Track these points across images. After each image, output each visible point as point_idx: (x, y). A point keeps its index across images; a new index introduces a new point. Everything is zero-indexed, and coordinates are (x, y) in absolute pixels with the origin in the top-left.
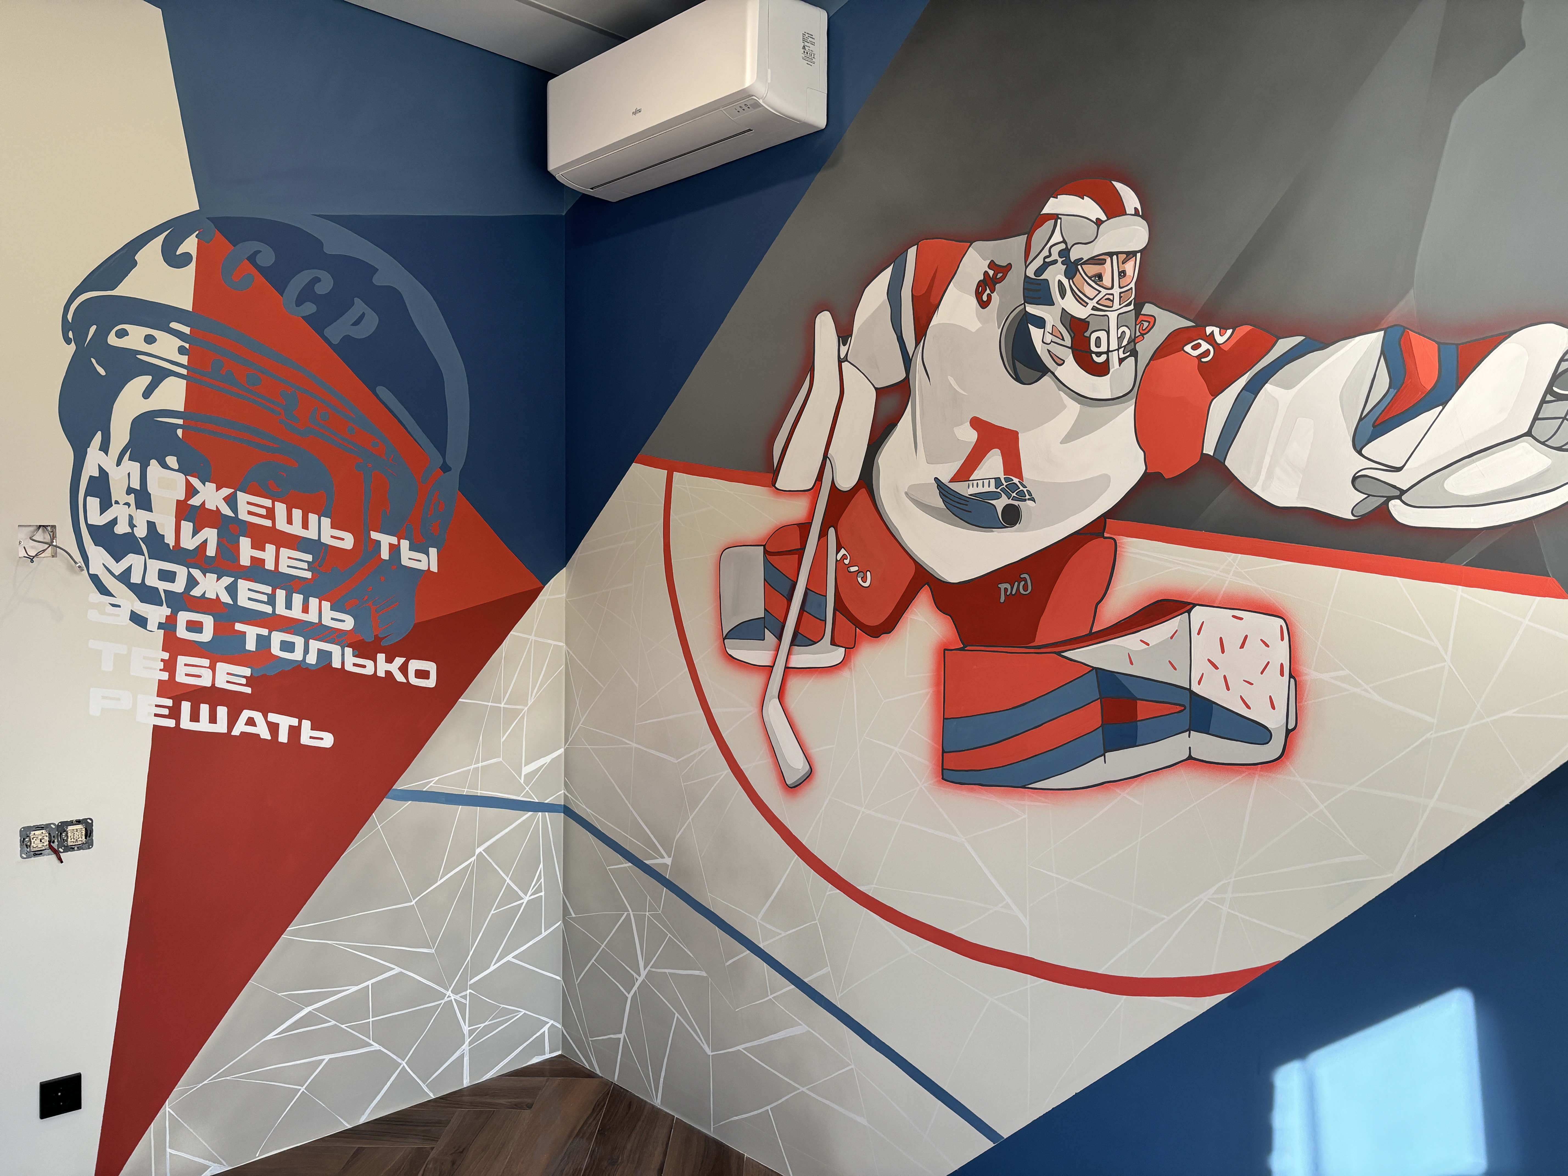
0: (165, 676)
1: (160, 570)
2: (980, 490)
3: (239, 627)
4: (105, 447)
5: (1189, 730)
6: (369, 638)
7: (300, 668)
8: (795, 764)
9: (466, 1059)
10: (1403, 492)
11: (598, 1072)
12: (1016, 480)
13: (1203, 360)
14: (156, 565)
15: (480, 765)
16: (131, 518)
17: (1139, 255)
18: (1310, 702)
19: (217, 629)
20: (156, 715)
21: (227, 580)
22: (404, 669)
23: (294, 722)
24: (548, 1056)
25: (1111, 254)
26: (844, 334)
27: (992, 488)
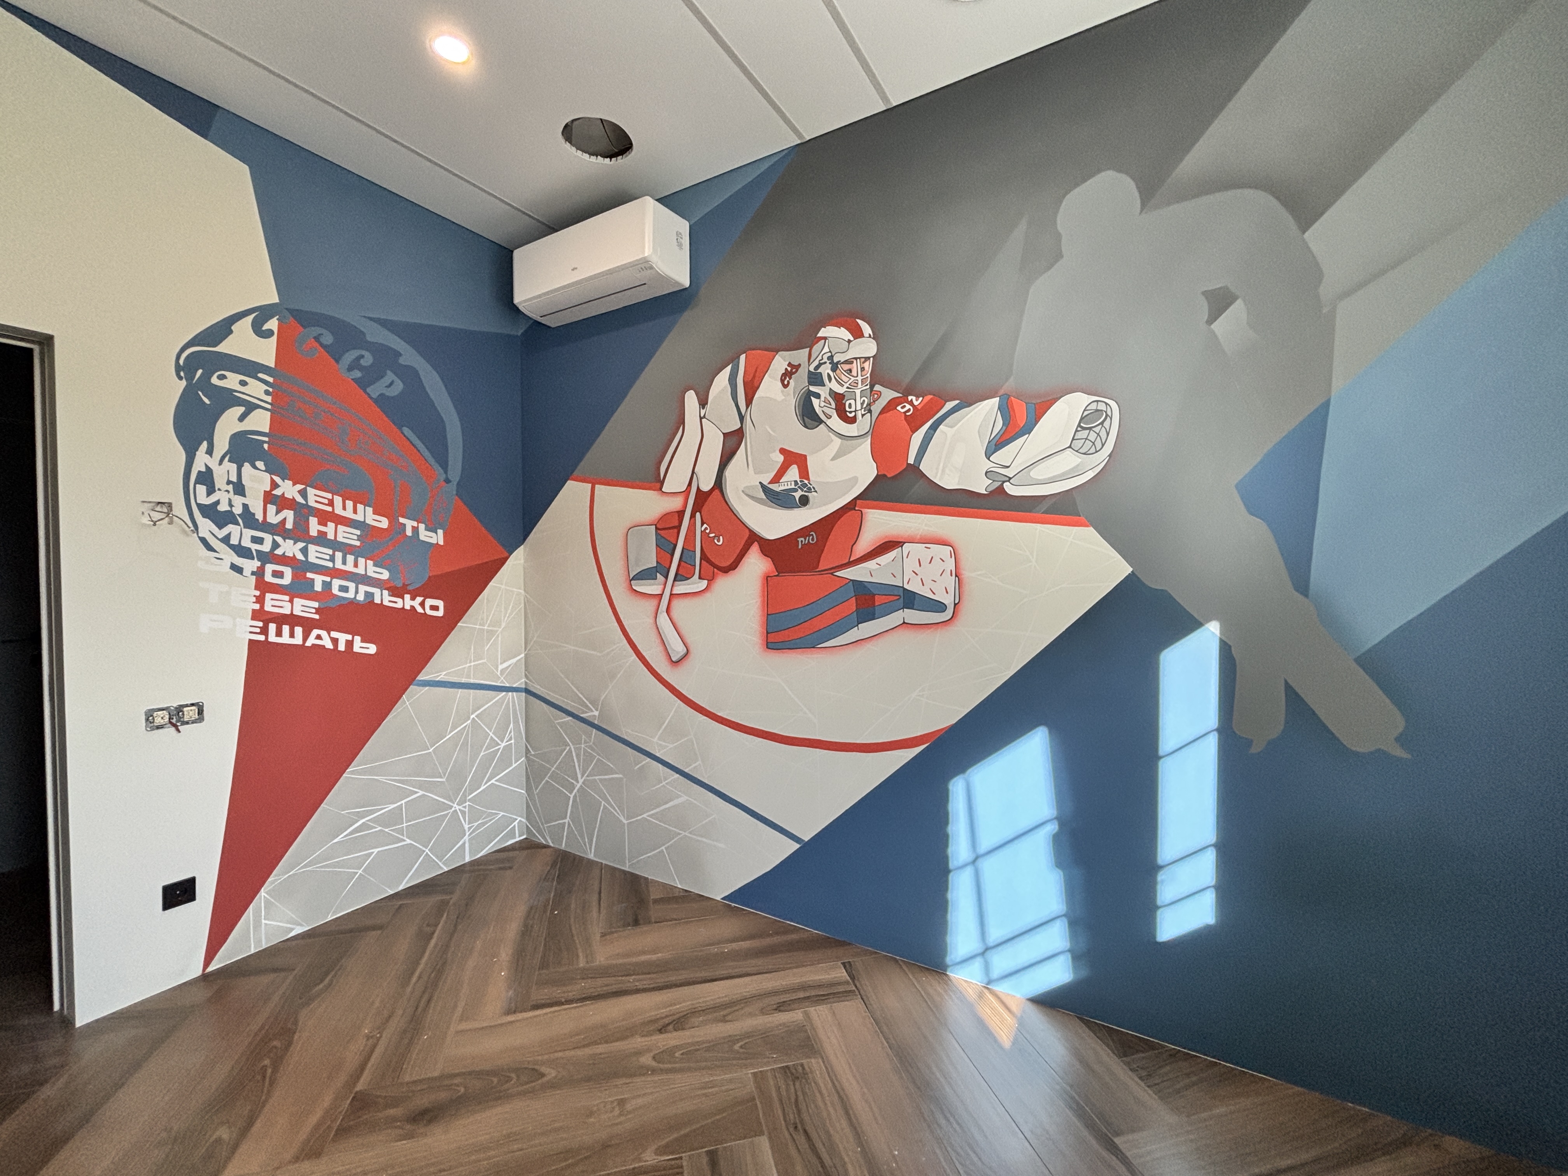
0: (257, 607)
1: (252, 537)
2: (786, 487)
3: (309, 575)
4: (210, 452)
5: (903, 608)
6: (399, 584)
7: (353, 603)
8: (677, 649)
9: (467, 845)
10: (1010, 478)
11: (551, 844)
12: (806, 482)
13: (908, 414)
14: (249, 533)
15: (472, 664)
16: (230, 500)
17: (871, 359)
18: (966, 588)
19: (295, 576)
20: (251, 632)
21: (301, 545)
22: (422, 604)
23: (349, 637)
24: (518, 839)
25: (856, 359)
26: (703, 403)
27: (793, 486)
